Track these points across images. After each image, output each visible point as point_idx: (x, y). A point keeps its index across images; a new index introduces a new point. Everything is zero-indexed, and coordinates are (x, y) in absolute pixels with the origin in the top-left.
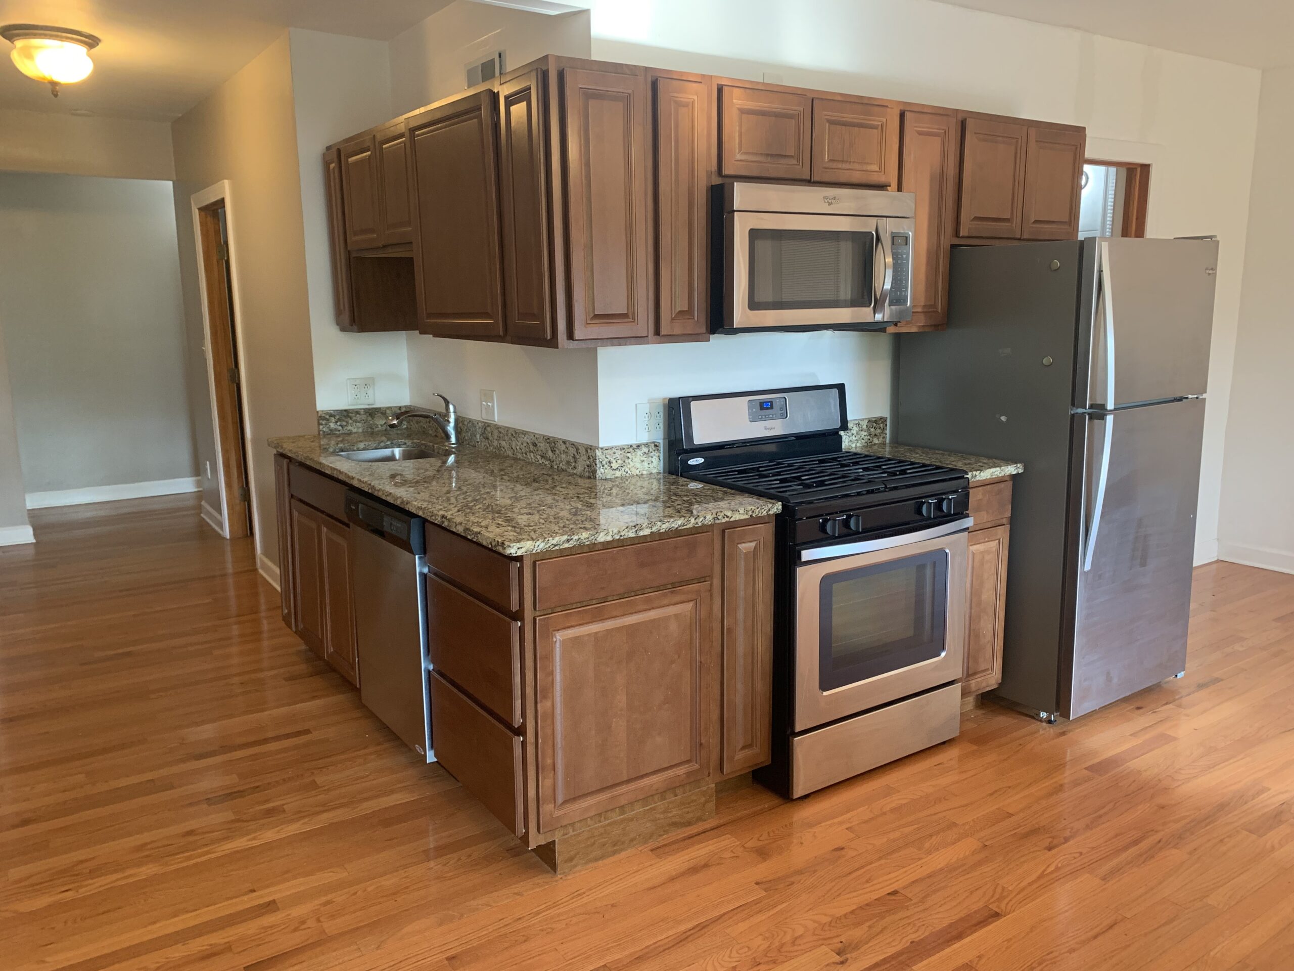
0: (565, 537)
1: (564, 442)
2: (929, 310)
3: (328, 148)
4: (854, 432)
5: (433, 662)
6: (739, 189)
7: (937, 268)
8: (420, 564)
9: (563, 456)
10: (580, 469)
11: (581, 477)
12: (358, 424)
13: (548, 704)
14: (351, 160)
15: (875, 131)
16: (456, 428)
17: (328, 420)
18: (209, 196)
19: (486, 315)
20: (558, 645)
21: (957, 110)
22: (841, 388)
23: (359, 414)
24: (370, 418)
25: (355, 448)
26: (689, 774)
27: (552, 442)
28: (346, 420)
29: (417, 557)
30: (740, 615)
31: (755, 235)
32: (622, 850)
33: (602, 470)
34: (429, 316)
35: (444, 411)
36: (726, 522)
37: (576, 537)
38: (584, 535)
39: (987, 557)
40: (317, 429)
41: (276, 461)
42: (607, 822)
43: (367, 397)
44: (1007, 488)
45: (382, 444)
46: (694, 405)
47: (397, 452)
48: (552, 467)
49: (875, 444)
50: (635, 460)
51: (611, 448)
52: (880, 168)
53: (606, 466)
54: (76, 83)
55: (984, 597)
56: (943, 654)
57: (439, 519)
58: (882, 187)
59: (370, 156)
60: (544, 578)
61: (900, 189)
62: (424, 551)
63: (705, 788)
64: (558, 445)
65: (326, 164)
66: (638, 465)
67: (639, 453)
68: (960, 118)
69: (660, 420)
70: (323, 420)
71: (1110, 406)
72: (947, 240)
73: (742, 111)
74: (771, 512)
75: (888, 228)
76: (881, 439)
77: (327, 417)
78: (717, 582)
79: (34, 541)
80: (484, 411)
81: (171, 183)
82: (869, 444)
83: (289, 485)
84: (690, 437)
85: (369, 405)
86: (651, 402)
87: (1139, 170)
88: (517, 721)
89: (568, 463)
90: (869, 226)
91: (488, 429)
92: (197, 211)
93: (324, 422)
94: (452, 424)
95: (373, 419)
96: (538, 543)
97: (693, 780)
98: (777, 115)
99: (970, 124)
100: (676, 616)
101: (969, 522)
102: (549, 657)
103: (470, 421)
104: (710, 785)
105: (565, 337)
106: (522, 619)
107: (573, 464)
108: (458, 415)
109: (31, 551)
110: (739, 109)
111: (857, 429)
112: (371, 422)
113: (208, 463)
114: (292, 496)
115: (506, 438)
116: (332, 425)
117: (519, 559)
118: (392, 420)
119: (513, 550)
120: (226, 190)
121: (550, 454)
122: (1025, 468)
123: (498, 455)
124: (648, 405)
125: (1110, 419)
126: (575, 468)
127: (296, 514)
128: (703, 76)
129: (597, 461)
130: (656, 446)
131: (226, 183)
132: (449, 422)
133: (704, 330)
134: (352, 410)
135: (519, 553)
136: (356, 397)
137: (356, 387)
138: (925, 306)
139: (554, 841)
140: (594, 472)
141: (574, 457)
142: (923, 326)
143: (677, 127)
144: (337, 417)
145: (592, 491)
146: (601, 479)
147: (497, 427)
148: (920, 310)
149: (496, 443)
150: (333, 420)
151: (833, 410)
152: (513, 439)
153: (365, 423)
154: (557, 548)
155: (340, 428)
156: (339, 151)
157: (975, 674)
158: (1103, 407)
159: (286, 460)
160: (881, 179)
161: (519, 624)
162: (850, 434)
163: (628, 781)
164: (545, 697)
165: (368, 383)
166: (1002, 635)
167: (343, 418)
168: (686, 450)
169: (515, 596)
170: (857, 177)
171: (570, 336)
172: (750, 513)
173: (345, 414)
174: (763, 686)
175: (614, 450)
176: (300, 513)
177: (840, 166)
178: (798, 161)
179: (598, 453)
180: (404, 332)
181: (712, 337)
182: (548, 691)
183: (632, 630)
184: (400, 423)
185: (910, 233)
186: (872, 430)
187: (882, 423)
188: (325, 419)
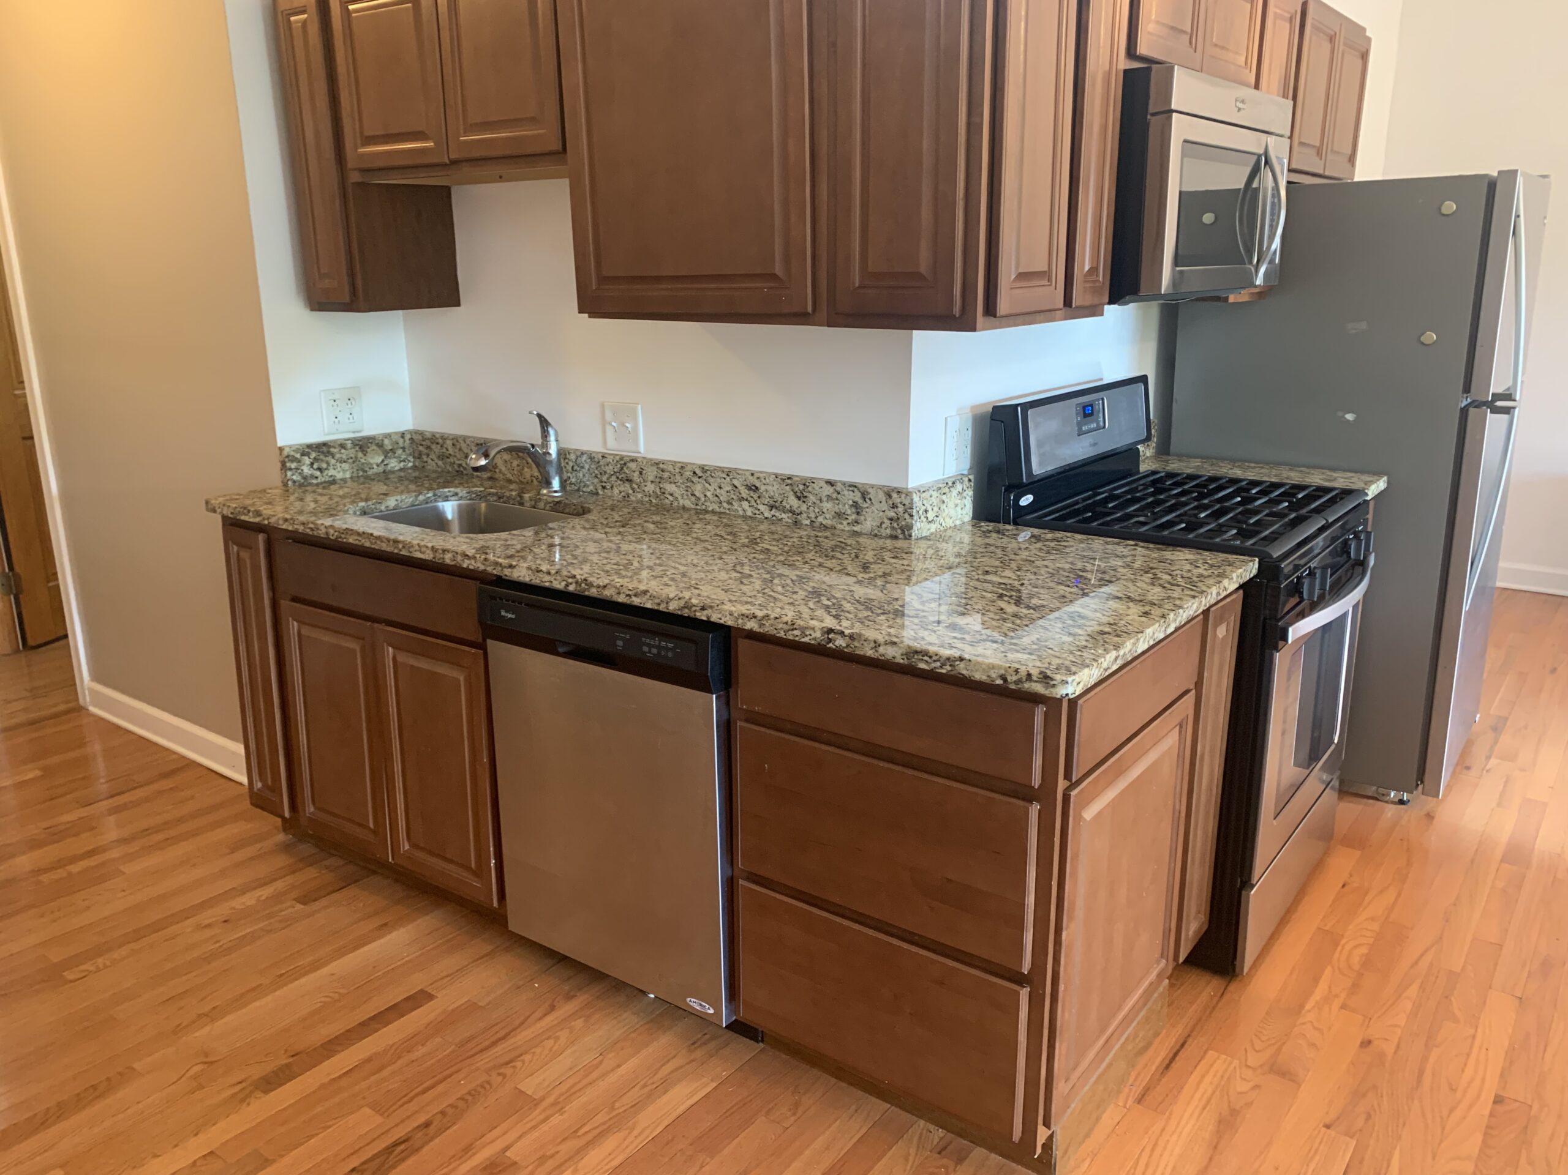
8: (719, 708)
10: (868, 524)
12: (344, 465)
17: (299, 461)
23: (345, 449)
24: (360, 455)
27: (798, 484)
28: (327, 459)
32: (1103, 1111)
33: (921, 523)
40: (281, 478)
43: (351, 420)
46: (1033, 414)
48: (796, 522)
50: (950, 504)
51: (926, 489)
53: (922, 517)
64: (814, 487)
66: (953, 512)
67: (954, 492)
70: (292, 461)
77: (298, 456)
84: (1026, 465)
85: (354, 432)
86: (960, 412)
88: (1028, 963)
89: (839, 515)
91: (629, 465)
93: (293, 465)
94: (552, 461)
95: (365, 455)
103: (591, 455)
107: (853, 517)
112: (363, 461)
114: (279, 595)
115: (677, 479)
116: (306, 470)
118: (477, 459)
121: (792, 502)
124: (958, 418)
126: (856, 522)
129: (914, 510)
134: (335, 441)
136: (336, 420)
137: (335, 404)
140: (908, 527)
141: (855, 506)
144: (313, 455)
146: (920, 538)
150: (307, 460)
152: (695, 479)
153: (354, 462)
155: (318, 473)
165: (352, 396)
167: (322, 457)
173: (324, 448)
175: (929, 491)
179: (912, 495)
188: (294, 459)
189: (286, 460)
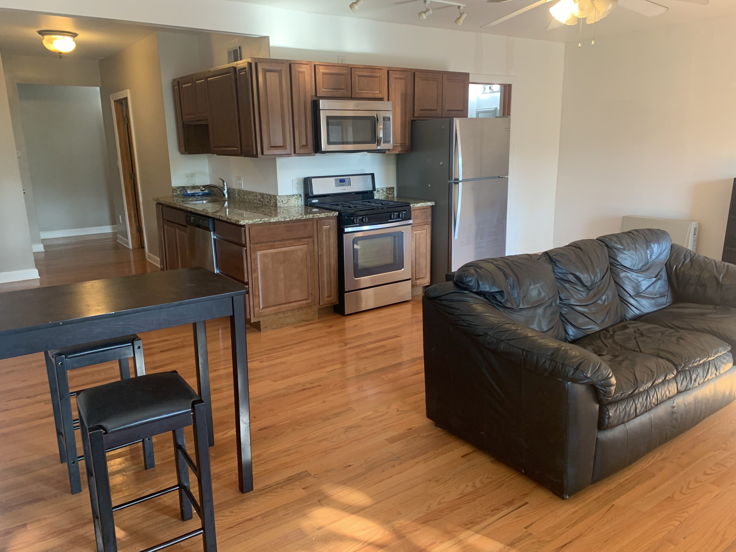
0: (259, 220)
1: (266, 194)
2: (402, 145)
3: (174, 80)
4: (381, 192)
5: (219, 269)
6: (321, 101)
7: (405, 129)
8: (213, 235)
9: (266, 200)
10: (272, 204)
11: (272, 206)
13: (256, 275)
14: (184, 86)
15: (377, 78)
16: (228, 192)
17: (176, 190)
18: (121, 95)
19: (234, 147)
20: (258, 256)
21: (412, 69)
22: (373, 175)
23: (189, 188)
25: (188, 201)
26: (307, 303)
27: (262, 195)
28: (184, 190)
29: (212, 232)
30: (325, 251)
31: (328, 118)
32: (284, 327)
33: (279, 204)
34: (215, 147)
35: (223, 186)
36: (317, 218)
37: (263, 220)
38: (266, 219)
39: (422, 236)
40: (172, 194)
41: (157, 207)
42: (278, 317)
43: (192, 181)
44: (429, 211)
45: (199, 199)
46: (313, 180)
47: (205, 202)
48: (263, 204)
49: (390, 197)
50: (292, 200)
51: (283, 196)
52: (380, 92)
53: (281, 202)
54: (67, 53)
55: (421, 250)
56: (403, 270)
57: (218, 216)
58: (381, 99)
59: (191, 85)
60: (253, 233)
61: (388, 100)
62: (214, 231)
63: (314, 310)
64: (264, 195)
65: (173, 87)
66: (293, 202)
67: (294, 198)
68: (413, 71)
69: (302, 186)
71: (461, 179)
72: (409, 119)
73: (324, 74)
74: (334, 215)
75: (382, 115)
76: (392, 195)
77: (176, 189)
78: (316, 239)
79: (44, 251)
80: (238, 185)
81: (98, 88)
82: (387, 197)
83: (162, 216)
84: (312, 192)
85: (192, 184)
86: (298, 179)
87: (508, 86)
88: (246, 280)
89: (268, 202)
90: (374, 114)
91: (240, 192)
92: (113, 102)
93: (175, 191)
94: (226, 191)
96: (250, 221)
97: (309, 306)
98: (337, 74)
99: (416, 74)
100: (301, 249)
101: (411, 222)
102: (256, 259)
103: (233, 189)
104: (316, 308)
105: (261, 154)
106: (246, 247)
107: (270, 202)
108: (228, 187)
109: (43, 255)
110: (322, 73)
111: (382, 191)
113: (120, 216)
114: (164, 219)
115: (246, 195)
116: (178, 193)
117: (244, 226)
118: (202, 188)
119: (242, 223)
120: (128, 93)
121: (262, 199)
122: (435, 203)
123: (244, 201)
124: (297, 180)
125: (460, 184)
126: (270, 204)
127: (165, 227)
128: (308, 62)
129: (277, 201)
130: (300, 195)
131: (128, 90)
132: (225, 189)
133: (312, 152)
134: (186, 186)
135: (244, 224)
136: (188, 181)
137: (187, 177)
138: (401, 144)
139: (260, 321)
140: (277, 204)
141: (270, 200)
142: (401, 151)
143: (299, 80)
144: (180, 189)
145: (276, 210)
146: (279, 207)
147: (243, 191)
148: (399, 145)
149: (242, 197)
150: (178, 190)
151: (369, 183)
152: (249, 195)
154: (257, 223)
155: (181, 193)
156: (178, 82)
157: (419, 279)
158: (458, 179)
159: (161, 206)
160: (380, 96)
161: (245, 248)
162: (379, 193)
163: (285, 303)
164: (255, 272)
165: (192, 175)
166: (429, 265)
168: (311, 196)
169: (243, 239)
170: (370, 96)
171: (262, 153)
172: (326, 215)
173: (183, 188)
174: (334, 276)
175: (284, 196)
176: (167, 226)
177: (363, 91)
178: (346, 90)
179: (278, 197)
180: (206, 155)
181: (316, 154)
182: (256, 270)
183: (284, 253)
184: (205, 190)
185: (391, 116)
186: (388, 192)
187: (392, 189)
188: (175, 190)
189: (174, 190)
